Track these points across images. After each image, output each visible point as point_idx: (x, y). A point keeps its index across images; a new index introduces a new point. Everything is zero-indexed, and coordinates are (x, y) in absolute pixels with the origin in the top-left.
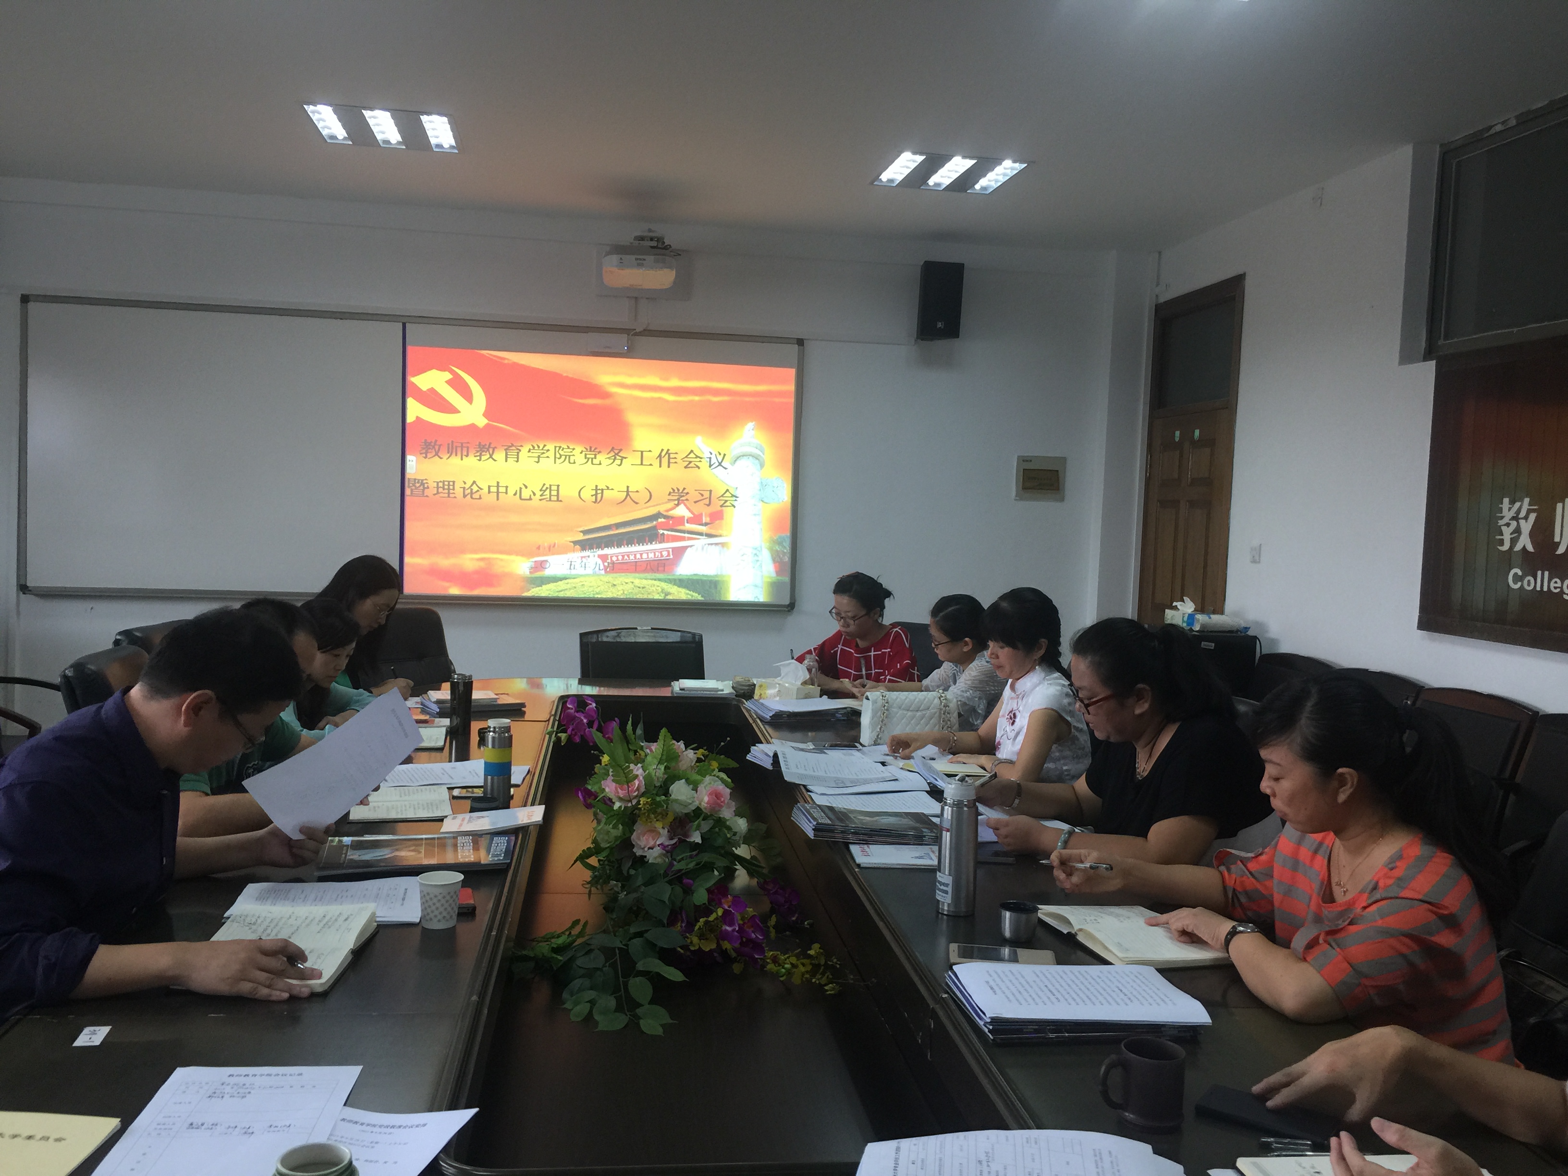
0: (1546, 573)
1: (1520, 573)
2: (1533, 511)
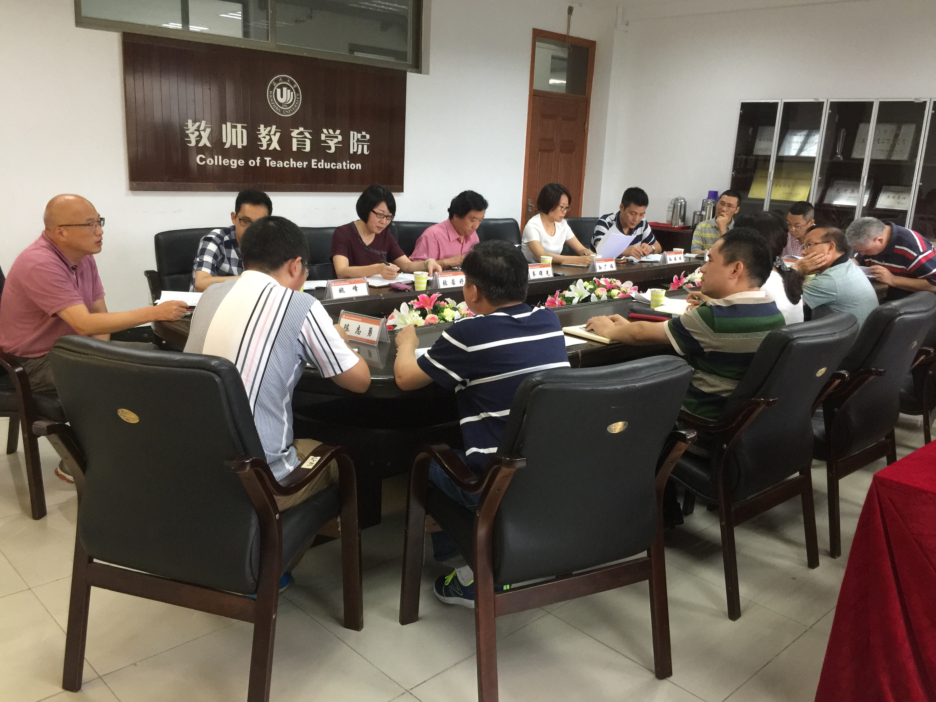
0: (220, 157)
1: (203, 157)
2: (209, 127)
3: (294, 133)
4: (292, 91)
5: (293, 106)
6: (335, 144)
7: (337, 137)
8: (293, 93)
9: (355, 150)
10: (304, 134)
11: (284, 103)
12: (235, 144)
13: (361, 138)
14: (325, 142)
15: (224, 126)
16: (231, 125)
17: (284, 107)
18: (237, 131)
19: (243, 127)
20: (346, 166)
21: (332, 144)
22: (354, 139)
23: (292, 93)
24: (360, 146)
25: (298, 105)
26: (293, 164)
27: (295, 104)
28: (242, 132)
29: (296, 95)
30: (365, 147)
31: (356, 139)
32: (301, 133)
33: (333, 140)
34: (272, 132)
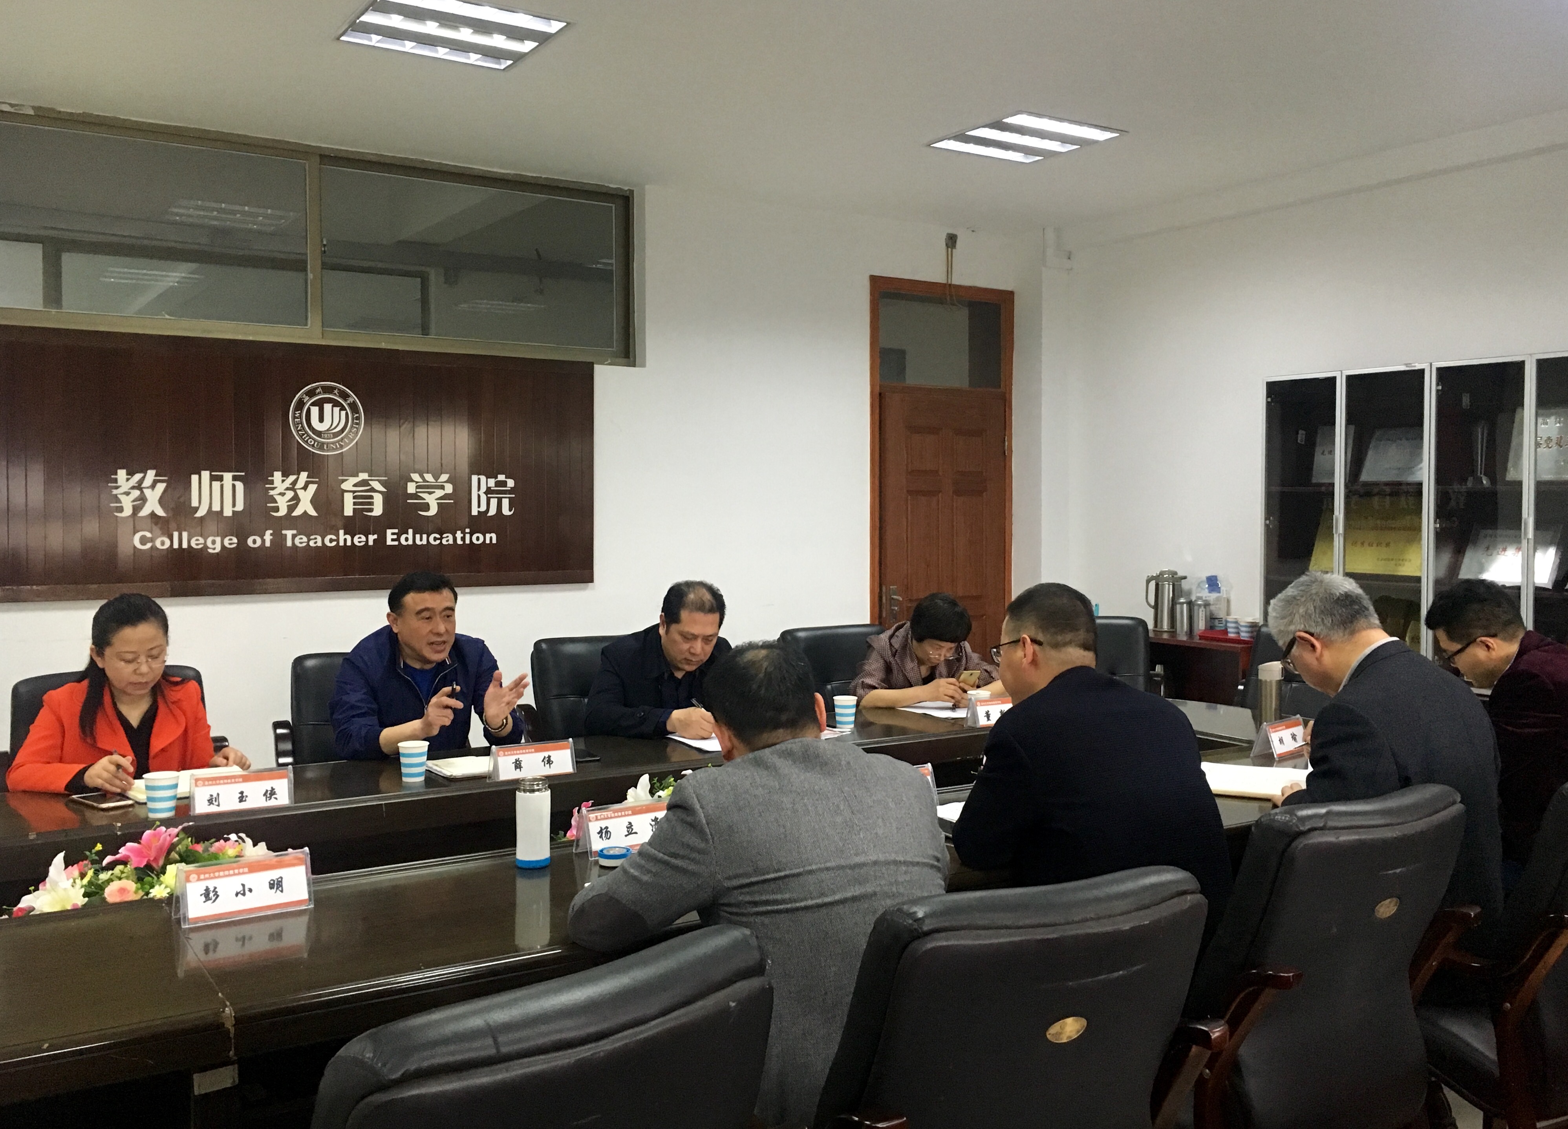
0: (185, 534)
1: (148, 535)
2: (161, 482)
3: (348, 484)
4: (343, 408)
5: (347, 436)
6: (436, 499)
7: (442, 488)
9: (483, 508)
10: (370, 485)
11: (328, 430)
12: (219, 509)
13: (496, 487)
14: (415, 496)
15: (195, 478)
16: (211, 474)
17: (326, 439)
18: (222, 486)
19: (235, 478)
20: (463, 539)
21: (432, 500)
22: (479, 489)
23: (343, 413)
24: (494, 502)
25: (356, 434)
26: (345, 540)
27: (350, 431)
28: (234, 486)
29: (353, 415)
30: (506, 503)
31: (483, 488)
32: (364, 483)
34: (301, 483)
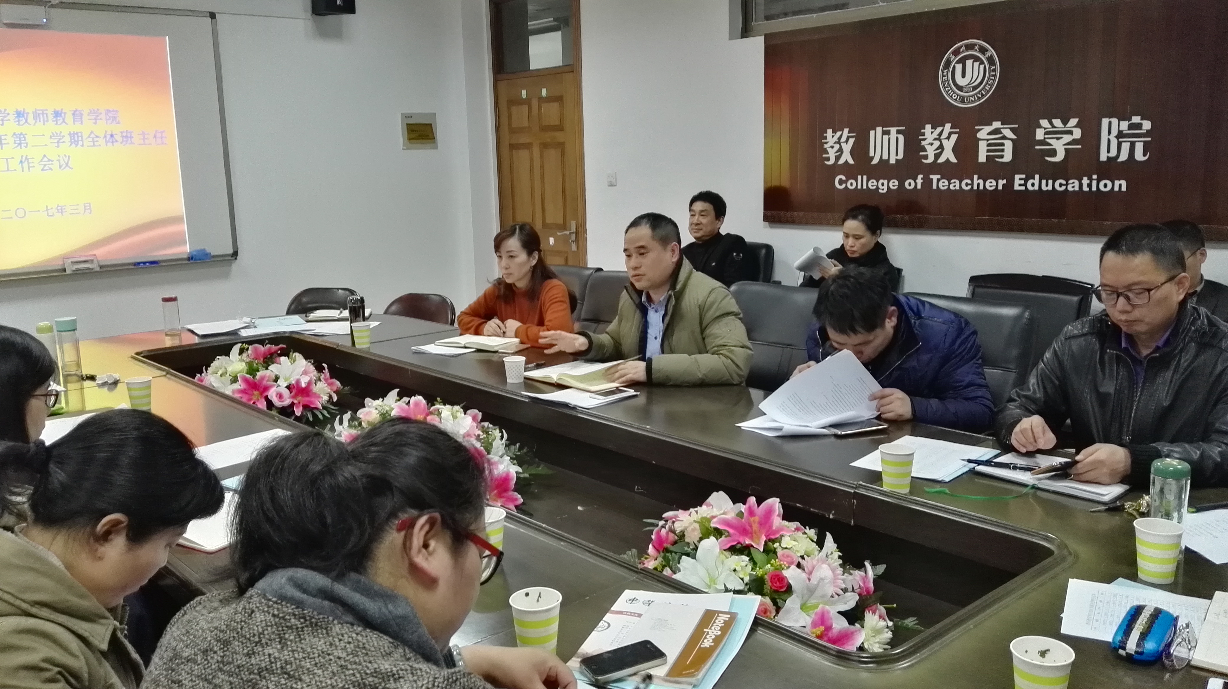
3: (983, 133)
4: (982, 63)
5: (984, 88)
6: (1064, 145)
7: (1070, 133)
8: (985, 68)
9: (1113, 153)
10: (1001, 133)
11: (969, 84)
12: (887, 158)
13: (1129, 129)
14: (1043, 142)
15: (872, 133)
16: (882, 129)
17: (967, 92)
18: (889, 139)
19: (898, 132)
20: (1090, 186)
21: (1060, 146)
22: (1109, 133)
23: (982, 67)
24: (1126, 147)
25: (992, 85)
26: (978, 184)
27: (987, 83)
28: (897, 138)
29: (990, 68)
30: (1139, 148)
31: (1115, 132)
32: (996, 131)
33: (1061, 138)
34: (945, 135)
